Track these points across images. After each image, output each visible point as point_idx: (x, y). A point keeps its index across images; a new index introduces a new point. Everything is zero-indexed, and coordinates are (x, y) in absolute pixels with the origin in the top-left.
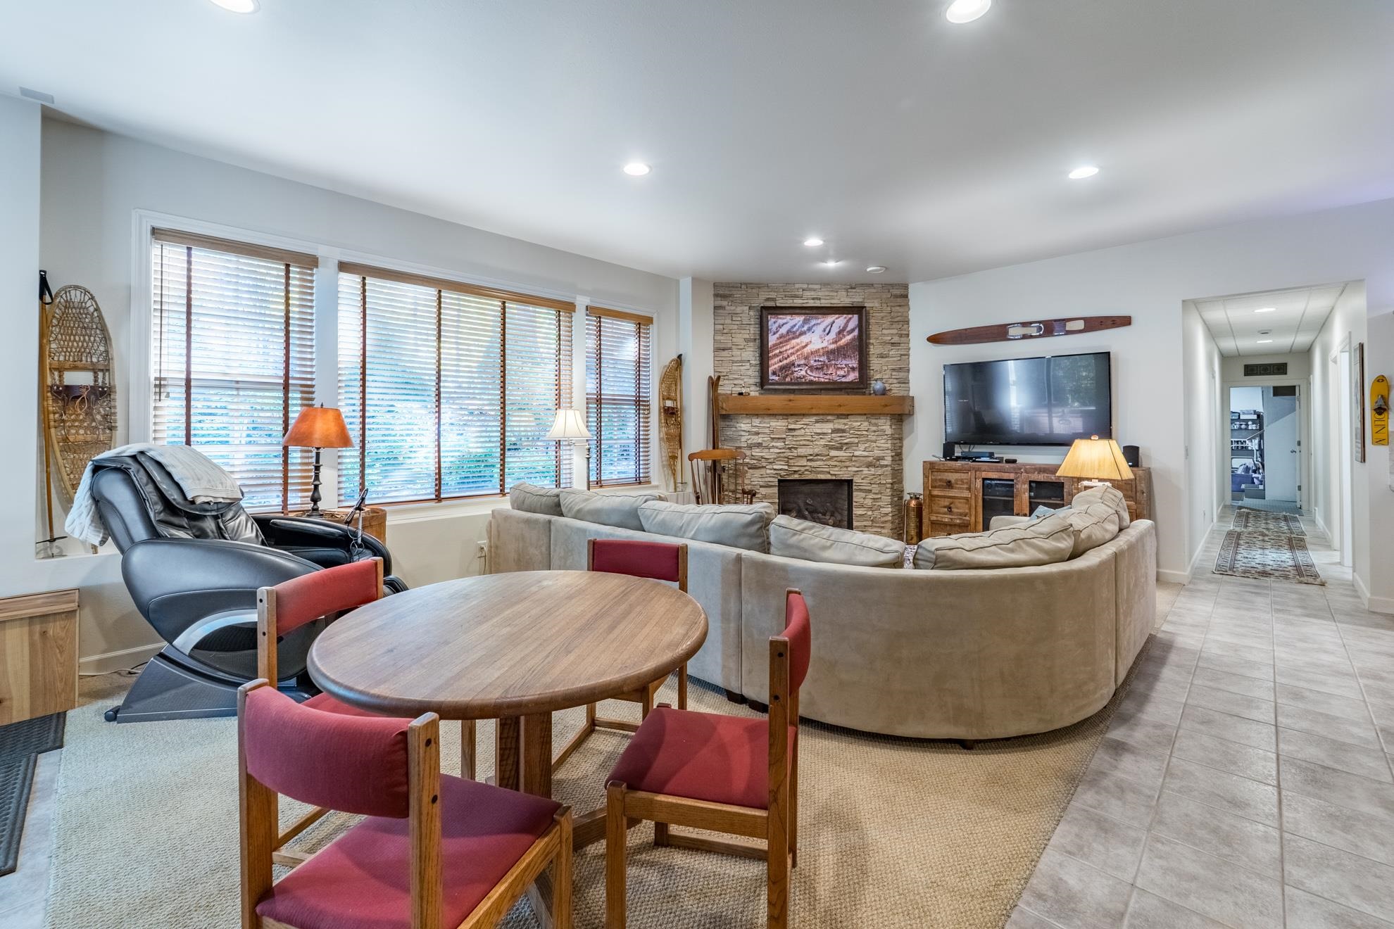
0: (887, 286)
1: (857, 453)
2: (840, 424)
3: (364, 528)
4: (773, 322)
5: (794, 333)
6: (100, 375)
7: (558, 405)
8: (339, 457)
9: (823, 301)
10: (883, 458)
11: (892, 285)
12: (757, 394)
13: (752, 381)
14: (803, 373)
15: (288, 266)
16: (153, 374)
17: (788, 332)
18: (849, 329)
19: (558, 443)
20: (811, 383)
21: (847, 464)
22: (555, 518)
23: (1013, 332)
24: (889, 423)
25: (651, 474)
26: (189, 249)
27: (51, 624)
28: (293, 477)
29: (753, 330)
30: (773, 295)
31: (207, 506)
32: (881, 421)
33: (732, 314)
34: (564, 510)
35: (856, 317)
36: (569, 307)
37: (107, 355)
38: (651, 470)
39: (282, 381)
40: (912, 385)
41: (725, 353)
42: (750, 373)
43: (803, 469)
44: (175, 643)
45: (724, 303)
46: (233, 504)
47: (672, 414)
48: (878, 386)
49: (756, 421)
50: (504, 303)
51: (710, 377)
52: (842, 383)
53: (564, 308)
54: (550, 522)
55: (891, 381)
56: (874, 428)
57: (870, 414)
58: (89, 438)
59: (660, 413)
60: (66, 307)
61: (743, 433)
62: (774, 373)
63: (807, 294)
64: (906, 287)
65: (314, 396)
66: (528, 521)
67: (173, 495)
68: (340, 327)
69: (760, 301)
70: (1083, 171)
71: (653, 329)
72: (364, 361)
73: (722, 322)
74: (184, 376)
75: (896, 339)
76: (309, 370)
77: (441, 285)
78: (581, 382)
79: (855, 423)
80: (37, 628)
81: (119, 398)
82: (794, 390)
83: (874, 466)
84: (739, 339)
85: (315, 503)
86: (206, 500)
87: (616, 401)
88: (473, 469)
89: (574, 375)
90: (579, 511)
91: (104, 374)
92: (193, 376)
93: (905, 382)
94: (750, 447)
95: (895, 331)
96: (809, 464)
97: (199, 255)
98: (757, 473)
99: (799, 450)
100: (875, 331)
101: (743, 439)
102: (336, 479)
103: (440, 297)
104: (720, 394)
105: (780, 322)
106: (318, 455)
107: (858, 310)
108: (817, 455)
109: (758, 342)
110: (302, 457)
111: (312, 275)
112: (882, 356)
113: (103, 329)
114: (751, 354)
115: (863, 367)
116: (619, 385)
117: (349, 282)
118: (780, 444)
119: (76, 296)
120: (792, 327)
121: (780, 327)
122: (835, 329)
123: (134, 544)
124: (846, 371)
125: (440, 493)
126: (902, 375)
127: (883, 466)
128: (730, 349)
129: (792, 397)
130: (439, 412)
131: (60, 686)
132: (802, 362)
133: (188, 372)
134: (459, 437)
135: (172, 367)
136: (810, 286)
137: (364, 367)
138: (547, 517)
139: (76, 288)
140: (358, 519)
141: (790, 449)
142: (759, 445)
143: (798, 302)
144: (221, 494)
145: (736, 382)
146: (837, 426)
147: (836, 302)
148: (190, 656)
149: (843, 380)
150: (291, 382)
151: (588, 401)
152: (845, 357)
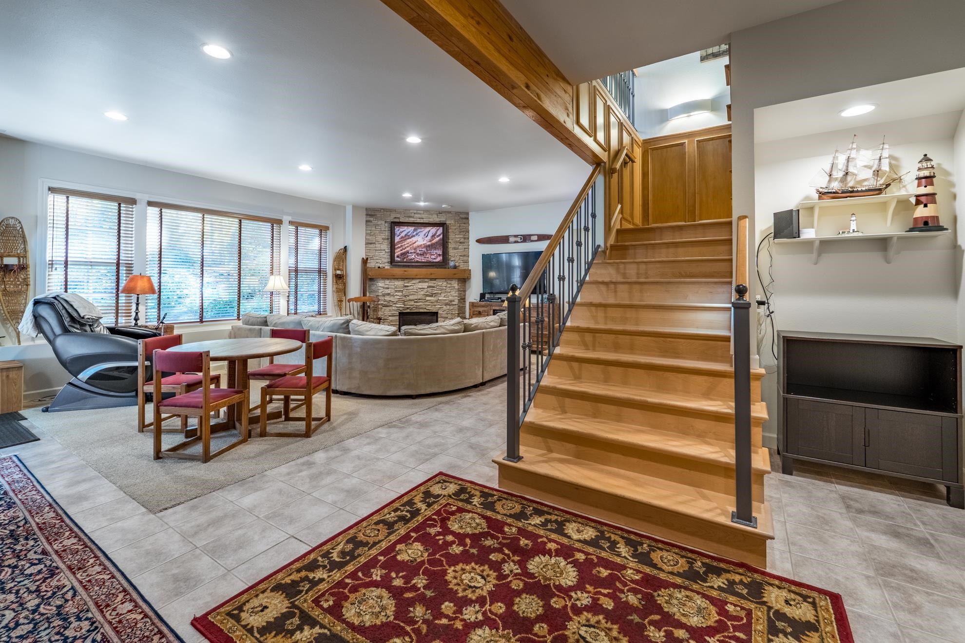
0: (458, 213)
1: (440, 298)
2: (431, 283)
3: (164, 332)
4: (397, 230)
5: (409, 236)
6: (22, 259)
7: (272, 273)
8: (146, 299)
9: (424, 220)
10: (453, 301)
11: (461, 213)
12: (389, 267)
13: (386, 260)
14: (413, 257)
15: (119, 204)
16: (48, 258)
17: (406, 235)
18: (437, 234)
19: (272, 293)
20: (417, 262)
21: (435, 304)
22: (263, 327)
23: (512, 239)
24: (457, 283)
25: (327, 310)
26: (68, 197)
27: (11, 373)
28: (121, 310)
29: (387, 234)
30: (398, 216)
31: (88, 320)
32: (453, 282)
33: (376, 225)
34: (268, 323)
35: (441, 228)
36: (280, 222)
37: (25, 250)
38: (327, 308)
39: (115, 261)
40: (470, 263)
41: (372, 246)
42: (385, 256)
43: (412, 307)
44: (78, 377)
45: (372, 219)
46: (97, 320)
47: (340, 279)
48: (452, 264)
49: (387, 282)
50: (240, 220)
51: (363, 258)
52: (433, 262)
53: (276, 222)
54: (261, 329)
55: (459, 261)
56: (449, 286)
57: (447, 278)
58: (16, 289)
59: (333, 277)
60: (6, 227)
61: (380, 288)
62: (398, 257)
63: (416, 216)
64: (468, 214)
65: (133, 269)
66: (250, 330)
67: (75, 315)
68: (147, 234)
69: (391, 218)
70: (504, 179)
71: (329, 233)
72: (161, 251)
73: (370, 229)
74: (64, 259)
75: (462, 240)
76: (130, 256)
77: (204, 211)
78: (286, 260)
79: (440, 283)
80: (5, 374)
81: (31, 270)
82: (409, 265)
83: (449, 305)
84: (379, 238)
85: (136, 321)
86: (89, 317)
87: (306, 271)
88: (222, 308)
89: (281, 257)
90: (275, 323)
91: (23, 259)
92: (69, 259)
93: (467, 262)
94: (384, 295)
95: (462, 236)
96: (415, 304)
97: (72, 199)
98: (388, 309)
99: (410, 297)
100: (451, 236)
101: (380, 291)
102: (145, 311)
103: (204, 218)
104: (368, 267)
105: (401, 230)
106: (138, 298)
107: (442, 225)
108: (419, 299)
109: (390, 240)
110: (125, 300)
111: (132, 208)
112: (455, 249)
113: (24, 237)
114: (386, 246)
115: (445, 254)
116: (309, 262)
117: (153, 212)
118: (400, 294)
119: (12, 222)
120: (408, 233)
121: (401, 232)
122: (430, 235)
123: (56, 336)
124: (435, 256)
125: (202, 319)
126: (465, 258)
127: (453, 305)
128: (375, 243)
129: (406, 269)
130: (202, 277)
131: (14, 400)
132: (413, 251)
133: (67, 257)
134: (214, 290)
135: (58, 254)
136: (418, 212)
137: (160, 254)
138: (260, 327)
139: (12, 218)
140: (161, 328)
141: (405, 296)
142: (388, 294)
143: (411, 220)
144: (94, 315)
145: (377, 261)
146: (430, 285)
147: (431, 220)
148: (86, 382)
149: (434, 261)
150: (121, 262)
151: (290, 271)
152: (435, 249)
